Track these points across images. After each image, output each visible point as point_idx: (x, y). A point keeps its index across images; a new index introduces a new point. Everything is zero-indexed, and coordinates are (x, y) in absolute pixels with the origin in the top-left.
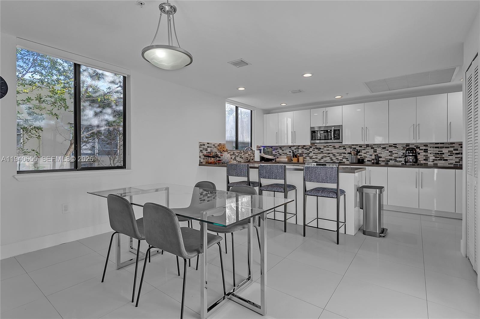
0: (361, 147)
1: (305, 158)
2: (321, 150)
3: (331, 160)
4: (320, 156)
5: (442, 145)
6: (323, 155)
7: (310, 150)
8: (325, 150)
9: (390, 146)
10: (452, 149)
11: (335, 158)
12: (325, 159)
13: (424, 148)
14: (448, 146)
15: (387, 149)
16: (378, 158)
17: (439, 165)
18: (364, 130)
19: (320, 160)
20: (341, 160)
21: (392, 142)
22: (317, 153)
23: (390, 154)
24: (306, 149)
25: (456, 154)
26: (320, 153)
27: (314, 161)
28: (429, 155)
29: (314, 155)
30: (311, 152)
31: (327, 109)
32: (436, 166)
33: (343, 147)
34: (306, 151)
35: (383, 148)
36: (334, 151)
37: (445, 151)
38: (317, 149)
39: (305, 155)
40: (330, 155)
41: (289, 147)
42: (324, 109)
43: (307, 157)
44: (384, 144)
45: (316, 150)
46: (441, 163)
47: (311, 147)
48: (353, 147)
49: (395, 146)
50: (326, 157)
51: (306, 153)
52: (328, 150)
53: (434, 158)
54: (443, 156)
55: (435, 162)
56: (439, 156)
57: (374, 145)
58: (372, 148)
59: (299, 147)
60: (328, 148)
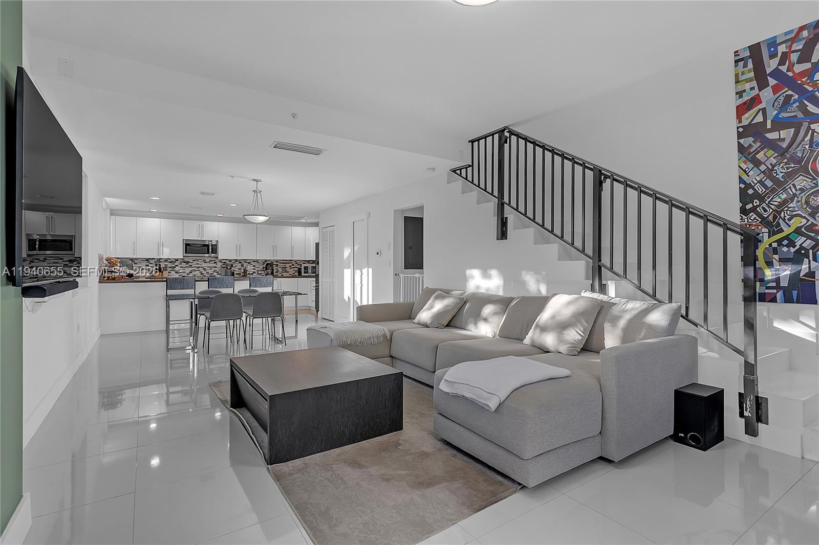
0: (230, 261)
1: (169, 272)
2: (190, 264)
3: (201, 274)
4: (188, 270)
5: (286, 262)
6: (192, 269)
7: (176, 264)
8: (194, 264)
9: (253, 261)
10: (291, 264)
11: (205, 272)
12: (193, 273)
13: (276, 263)
14: (289, 262)
15: (252, 263)
16: (245, 271)
17: (284, 276)
18: (238, 248)
19: (188, 274)
20: (211, 274)
21: (254, 258)
22: (185, 267)
23: (253, 267)
24: (170, 262)
25: (294, 268)
26: (188, 267)
27: (181, 275)
28: (279, 269)
29: (182, 268)
30: (177, 266)
31: (203, 223)
32: (282, 277)
33: (213, 262)
34: (170, 265)
35: (249, 263)
36: (204, 265)
37: (287, 265)
38: (184, 262)
39: (169, 269)
40: (199, 269)
41: (146, 260)
42: (199, 222)
43: (172, 272)
44: (247, 260)
45: (183, 264)
46: (285, 274)
47: (178, 260)
48: (223, 261)
49: (257, 261)
50: (195, 271)
51: (170, 267)
52: (198, 264)
53: (281, 271)
54: (287, 269)
55: (282, 274)
56: (284, 269)
57: (242, 260)
58: (240, 263)
59: (161, 260)
60: (198, 262)
